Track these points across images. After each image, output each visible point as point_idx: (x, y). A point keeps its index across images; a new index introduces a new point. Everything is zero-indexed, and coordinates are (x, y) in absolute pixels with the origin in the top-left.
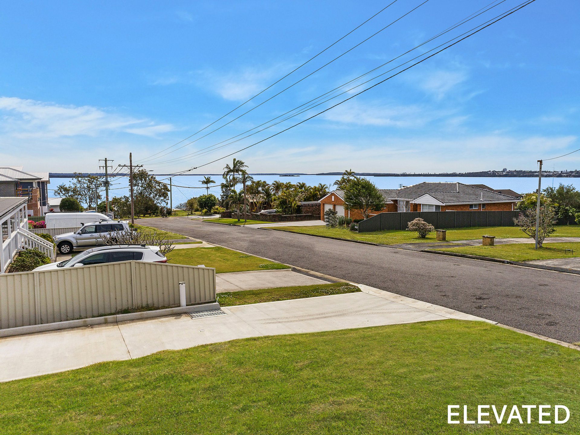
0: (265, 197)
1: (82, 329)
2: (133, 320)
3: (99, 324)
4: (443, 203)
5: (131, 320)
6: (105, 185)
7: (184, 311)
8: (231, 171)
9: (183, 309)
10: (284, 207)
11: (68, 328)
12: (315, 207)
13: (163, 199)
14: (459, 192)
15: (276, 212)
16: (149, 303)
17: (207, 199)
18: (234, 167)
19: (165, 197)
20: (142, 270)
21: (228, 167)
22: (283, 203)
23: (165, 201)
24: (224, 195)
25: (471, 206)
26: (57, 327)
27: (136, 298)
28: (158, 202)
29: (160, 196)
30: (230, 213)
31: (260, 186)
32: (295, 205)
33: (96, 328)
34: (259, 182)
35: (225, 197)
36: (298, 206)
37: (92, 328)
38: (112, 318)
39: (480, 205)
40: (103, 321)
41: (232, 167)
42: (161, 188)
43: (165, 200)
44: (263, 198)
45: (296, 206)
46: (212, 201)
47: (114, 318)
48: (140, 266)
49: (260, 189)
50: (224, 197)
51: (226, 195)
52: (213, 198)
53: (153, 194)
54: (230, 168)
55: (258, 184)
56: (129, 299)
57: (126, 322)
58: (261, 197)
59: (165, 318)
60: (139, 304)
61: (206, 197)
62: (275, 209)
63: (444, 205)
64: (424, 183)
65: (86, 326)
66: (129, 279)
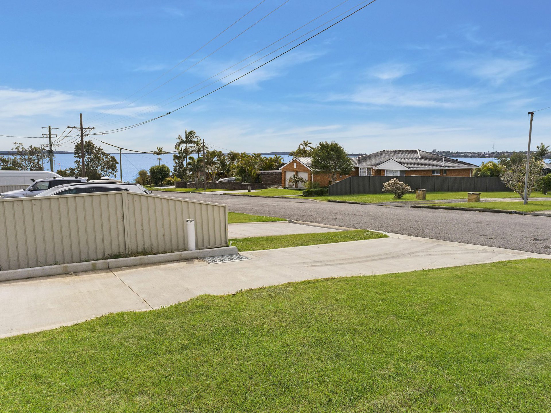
0: (220, 167)
1: (63, 277)
2: (130, 266)
3: (86, 271)
4: (408, 168)
5: (127, 267)
6: (50, 154)
7: (195, 255)
8: (183, 142)
9: (193, 253)
10: (243, 175)
11: (42, 276)
12: (274, 176)
13: (111, 171)
14: (421, 158)
15: (235, 180)
16: (146, 247)
17: (160, 169)
18: (187, 137)
19: (113, 170)
20: (137, 204)
21: (180, 138)
22: (242, 172)
23: (113, 174)
24: (177, 166)
25: (433, 171)
26: (26, 275)
27: (129, 240)
28: (106, 174)
29: (108, 168)
30: (186, 183)
31: (215, 156)
32: (253, 174)
33: (81, 275)
34: (214, 152)
35: (178, 168)
36: (257, 174)
37: (76, 275)
38: (103, 263)
39: (441, 170)
40: (91, 267)
41: (184, 138)
42: (109, 160)
43: (113, 172)
44: (218, 168)
45: (255, 174)
46: (165, 171)
47: (105, 263)
48: (133, 200)
49: (215, 159)
50: (176, 169)
51: (179, 166)
52: (166, 169)
53: (100, 166)
54: (182, 139)
55: (214, 154)
56: (120, 242)
57: (121, 268)
58: (216, 167)
59: (172, 263)
60: (134, 248)
61: (158, 167)
62: (234, 177)
63: (409, 170)
64: (384, 151)
65: (67, 273)
66: (120, 216)
